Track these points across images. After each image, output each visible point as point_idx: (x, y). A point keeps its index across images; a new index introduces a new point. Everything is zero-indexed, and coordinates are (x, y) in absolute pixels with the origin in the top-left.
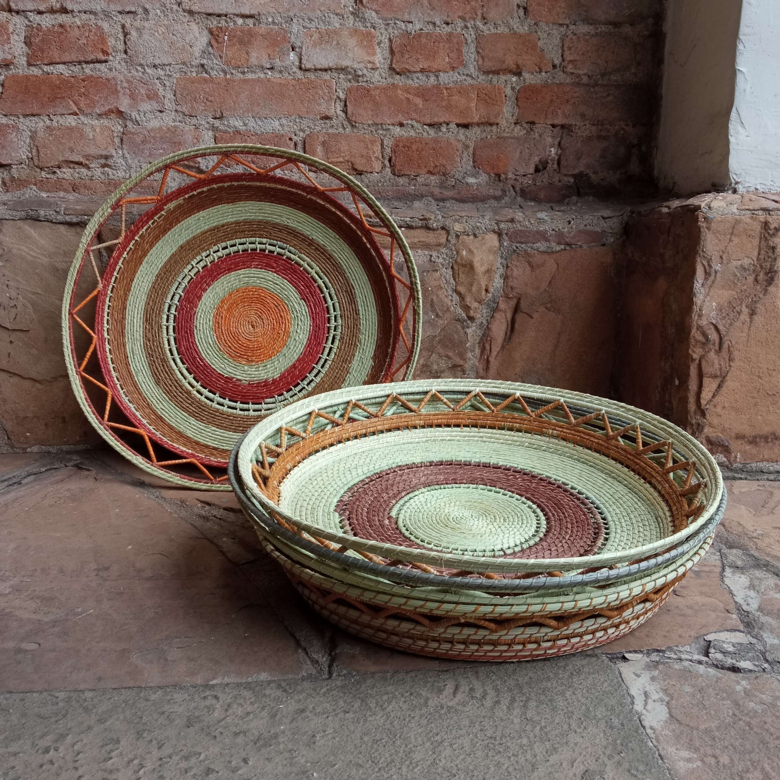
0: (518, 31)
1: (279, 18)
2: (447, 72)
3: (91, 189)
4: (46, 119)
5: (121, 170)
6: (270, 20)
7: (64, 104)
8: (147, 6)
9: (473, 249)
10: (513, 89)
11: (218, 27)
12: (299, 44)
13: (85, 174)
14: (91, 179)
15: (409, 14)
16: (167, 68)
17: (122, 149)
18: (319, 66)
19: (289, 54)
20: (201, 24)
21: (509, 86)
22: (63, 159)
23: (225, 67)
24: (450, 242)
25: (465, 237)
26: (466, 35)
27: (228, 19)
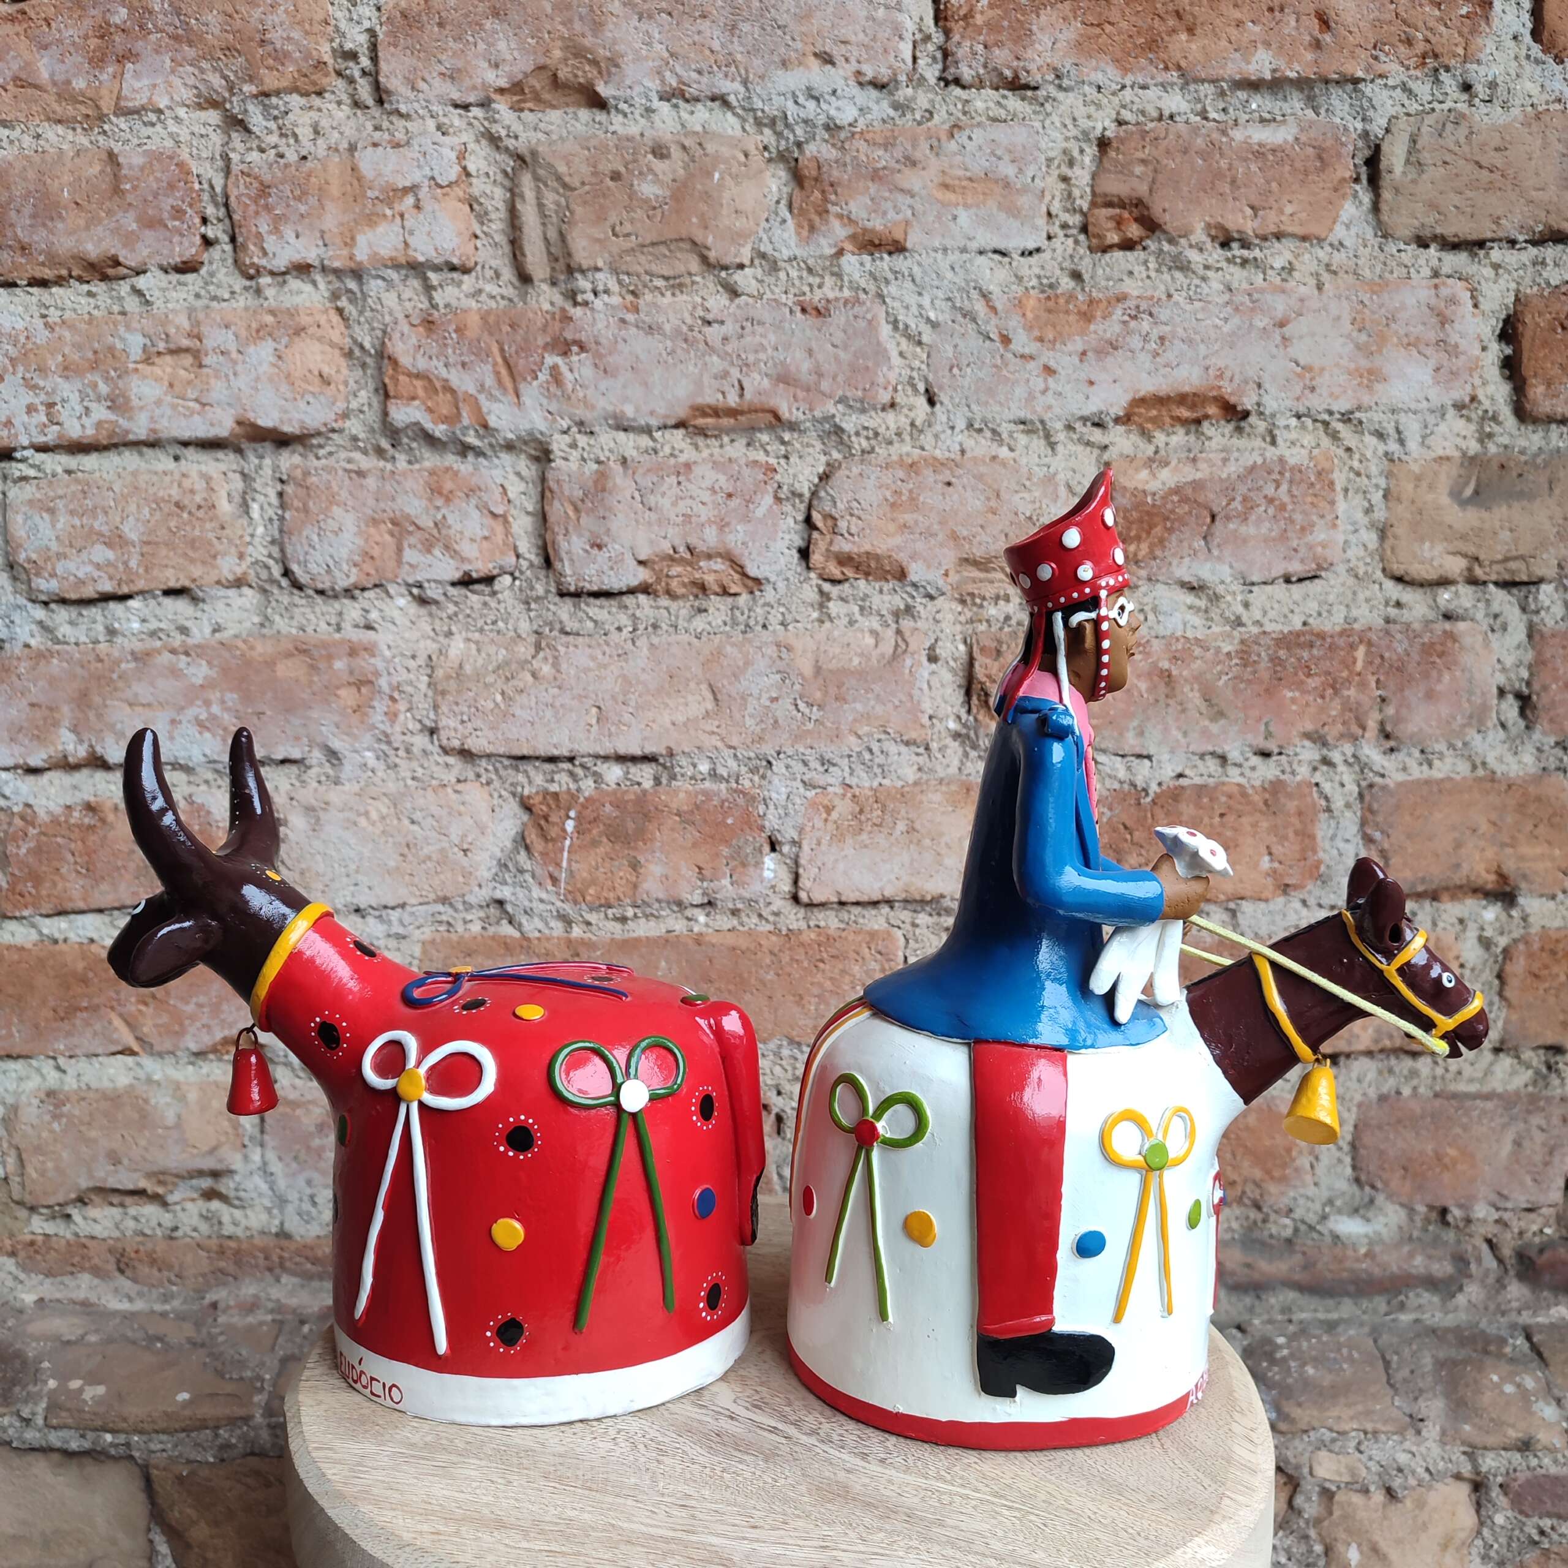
0: (1499, 769)
1: (732, 764)
2: (1266, 900)
3: (170, 1268)
4: (48, 1067)
5: (258, 1208)
6: (704, 767)
7: (98, 1027)
8: (336, 744)
9: (1383, 1546)
10: (1486, 943)
11: (546, 793)
12: (791, 833)
13: (154, 1223)
14: (171, 1238)
15: (1141, 734)
16: (394, 915)
17: (262, 1145)
18: (853, 898)
19: (759, 864)
20: (497, 784)
21: (1472, 934)
22: (91, 1184)
23: (568, 908)
24: (1300, 1513)
25: (1357, 1499)
26: (1327, 787)
27: (579, 771)
